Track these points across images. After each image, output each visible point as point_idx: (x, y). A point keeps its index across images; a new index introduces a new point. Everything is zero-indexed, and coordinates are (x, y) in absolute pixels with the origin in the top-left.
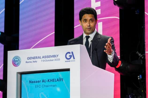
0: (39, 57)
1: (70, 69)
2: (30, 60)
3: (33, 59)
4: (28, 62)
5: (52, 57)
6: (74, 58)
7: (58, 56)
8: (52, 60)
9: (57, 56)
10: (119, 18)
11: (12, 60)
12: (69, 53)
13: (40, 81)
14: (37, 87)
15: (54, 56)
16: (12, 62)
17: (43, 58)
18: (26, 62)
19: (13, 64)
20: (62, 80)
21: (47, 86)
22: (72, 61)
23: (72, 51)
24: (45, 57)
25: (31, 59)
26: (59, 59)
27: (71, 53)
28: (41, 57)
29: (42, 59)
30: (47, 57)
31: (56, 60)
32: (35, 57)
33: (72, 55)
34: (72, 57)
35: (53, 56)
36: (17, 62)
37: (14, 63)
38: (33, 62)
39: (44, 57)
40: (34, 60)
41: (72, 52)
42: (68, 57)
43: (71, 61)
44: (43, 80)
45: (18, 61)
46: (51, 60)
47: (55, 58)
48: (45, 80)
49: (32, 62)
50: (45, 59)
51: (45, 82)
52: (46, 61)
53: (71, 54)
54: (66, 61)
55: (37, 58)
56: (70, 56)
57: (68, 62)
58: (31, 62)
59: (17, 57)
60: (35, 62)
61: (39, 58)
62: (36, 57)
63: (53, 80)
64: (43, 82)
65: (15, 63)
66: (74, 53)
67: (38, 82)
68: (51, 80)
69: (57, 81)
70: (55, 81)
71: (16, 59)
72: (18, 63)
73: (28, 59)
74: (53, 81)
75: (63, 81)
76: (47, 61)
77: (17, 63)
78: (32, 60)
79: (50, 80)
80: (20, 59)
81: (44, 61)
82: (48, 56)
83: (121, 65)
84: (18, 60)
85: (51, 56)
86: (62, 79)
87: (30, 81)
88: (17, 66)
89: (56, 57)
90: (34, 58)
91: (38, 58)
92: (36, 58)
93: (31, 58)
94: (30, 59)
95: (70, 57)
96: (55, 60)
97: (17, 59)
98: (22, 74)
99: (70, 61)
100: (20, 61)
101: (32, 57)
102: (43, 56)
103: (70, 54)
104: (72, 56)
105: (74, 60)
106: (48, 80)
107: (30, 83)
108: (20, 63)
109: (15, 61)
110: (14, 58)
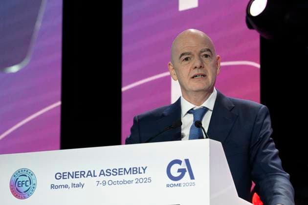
0: (90, 171)
2: (62, 182)
3: (73, 177)
4: (58, 187)
5: (128, 173)
6: (192, 177)
7: (144, 170)
8: (129, 182)
9: (142, 171)
12: (179, 162)
15: (134, 171)
16: (11, 185)
17: (101, 174)
18: (53, 186)
19: (13, 192)
22: (185, 185)
24: (109, 174)
25: (67, 177)
26: (149, 180)
27: (184, 163)
28: (97, 173)
29: (98, 178)
30: (112, 173)
31: (141, 181)
32: (79, 173)
33: (186, 167)
34: (187, 174)
35: (130, 169)
36: (24, 185)
37: (17, 189)
38: (73, 185)
39: (106, 173)
40: (76, 181)
41: (187, 161)
42: (175, 174)
43: (182, 185)
45: (28, 183)
46: (124, 182)
47: (138, 176)
49: (70, 185)
50: (107, 179)
52: (110, 183)
53: (184, 166)
54: (168, 186)
55: (85, 175)
56: (179, 170)
57: (174, 188)
58: (66, 186)
59: (24, 172)
60: (78, 186)
61: (91, 175)
62: (83, 173)
65: (19, 188)
71: (21, 179)
72: (28, 188)
73: (58, 177)
76: (113, 183)
77: (24, 188)
78: (69, 181)
80: (33, 177)
81: (104, 183)
82: (118, 171)
84: (28, 179)
85: (125, 169)
88: (25, 198)
89: (139, 173)
90: (74, 175)
91: (88, 175)
92: (81, 175)
93: (67, 174)
94: (63, 178)
95: (180, 174)
96: (138, 181)
99: (179, 185)
100: (34, 184)
101: (69, 173)
102: (102, 170)
103: (180, 164)
104: (187, 169)
105: (193, 181)
108: (34, 188)
109: (18, 184)
110: (15, 176)
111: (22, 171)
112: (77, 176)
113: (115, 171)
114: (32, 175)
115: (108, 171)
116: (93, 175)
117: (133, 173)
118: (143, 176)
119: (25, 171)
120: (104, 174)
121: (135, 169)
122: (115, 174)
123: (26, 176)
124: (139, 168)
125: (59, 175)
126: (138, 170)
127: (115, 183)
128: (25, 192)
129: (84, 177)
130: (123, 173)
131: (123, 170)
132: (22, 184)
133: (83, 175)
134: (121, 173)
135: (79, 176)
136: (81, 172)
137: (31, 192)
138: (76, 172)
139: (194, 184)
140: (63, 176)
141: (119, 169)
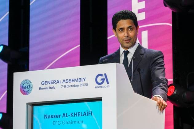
0: (58, 80)
1: (102, 98)
2: (45, 86)
3: (50, 84)
4: (43, 89)
5: (76, 81)
6: (108, 83)
7: (84, 79)
8: (77, 86)
9: (83, 80)
10: (171, 25)
11: (20, 86)
12: (101, 75)
13: (60, 115)
14: (55, 124)
15: (79, 80)
16: (20, 88)
17: (63, 82)
18: (40, 88)
19: (21, 91)
20: (90, 115)
21: (70, 123)
22: (104, 87)
23: (105, 73)
24: (67, 82)
25: (47, 83)
26: (87, 85)
27: (104, 75)
28: (62, 82)
29: (62, 84)
30: (69, 81)
31: (83, 85)
32: (53, 82)
33: (105, 78)
34: (105, 81)
35: (78, 79)
37: (23, 90)
38: (50, 88)
39: (66, 81)
40: (52, 86)
41: (105, 75)
42: (99, 81)
43: (103, 87)
44: (64, 114)
45: (28, 87)
46: (74, 86)
47: (81, 82)
48: (67, 114)
49: (48, 88)
50: (66, 84)
51: (67, 117)
52: (68, 86)
53: (104, 77)
54: (96, 87)
55: (56, 83)
56: (102, 79)
58: (47, 88)
59: (26, 82)
60: (52, 88)
62: (55, 81)
63: (78, 114)
64: (63, 116)
65: (24, 89)
66: (107, 76)
67: (58, 116)
68: (75, 114)
69: (84, 115)
70: (81, 116)
71: (25, 85)
72: (28, 89)
73: (43, 84)
74: (78, 116)
75: (92, 115)
76: (69, 86)
78: (48, 86)
79: (73, 115)
80: (31, 84)
81: (65, 86)
82: (71, 80)
83: (175, 93)
84: (29, 85)
85: (75, 79)
86: (90, 113)
87: (45, 115)
88: (27, 94)
90: (50, 83)
91: (57, 82)
92: (54, 82)
93: (47, 82)
94: (45, 84)
95: (102, 81)
96: (81, 85)
98: (34, 105)
99: (102, 87)
100: (31, 87)
101: (48, 82)
102: (64, 80)
103: (102, 76)
104: (105, 79)
105: (108, 85)
106: (71, 114)
107: (45, 118)
108: (31, 89)
109: (24, 87)
110: (22, 83)
111: (25, 81)
112: (52, 83)
114: (30, 82)
115: (67, 80)
116: (59, 82)
118: (83, 82)
120: (65, 82)
121: (80, 79)
122: (70, 82)
123: (27, 83)
124: (82, 78)
125: (43, 82)
128: (27, 91)
130: (74, 81)
131: (74, 80)
132: (26, 87)
134: (73, 81)
135: (53, 83)
136: (54, 81)
138: (51, 81)
139: (109, 86)
140: (45, 83)
141: (72, 79)
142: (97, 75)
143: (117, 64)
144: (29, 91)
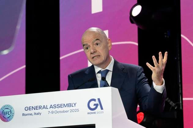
0: (44, 106)
1: (95, 124)
2: (29, 112)
3: (35, 109)
4: (27, 115)
5: (66, 107)
6: (102, 109)
7: (75, 105)
8: (67, 112)
9: (73, 105)
12: (94, 100)
15: (69, 105)
17: (50, 107)
18: (23, 115)
19: (1, 118)
22: (98, 113)
23: (98, 98)
24: (55, 107)
25: (31, 109)
26: (77, 110)
27: (97, 100)
28: (48, 107)
29: (49, 110)
30: (57, 106)
31: (73, 111)
32: (38, 107)
34: (99, 107)
35: (67, 104)
36: (7, 114)
37: (3, 116)
38: (35, 114)
39: (53, 107)
40: (37, 111)
41: (99, 100)
42: (92, 106)
43: (96, 113)
45: (10, 113)
46: (63, 112)
47: (71, 108)
49: (33, 114)
50: (54, 110)
52: (56, 112)
53: (97, 102)
54: (88, 113)
55: (42, 108)
56: (95, 105)
57: (92, 114)
58: (31, 114)
60: (38, 114)
61: (45, 108)
62: (40, 107)
65: (4, 116)
66: (101, 101)
71: (6, 110)
73: (26, 109)
76: (57, 112)
77: (7, 116)
78: (33, 112)
80: (12, 110)
81: (53, 112)
82: (60, 106)
84: (10, 111)
85: (64, 104)
88: (8, 121)
89: (72, 106)
90: (36, 108)
91: (43, 108)
93: (31, 108)
94: (29, 110)
95: (95, 106)
96: (71, 111)
97: (8, 110)
99: (95, 113)
100: (13, 114)
101: (33, 107)
102: (51, 105)
105: (102, 110)
109: (4, 113)
110: (2, 109)
111: (6, 106)
112: (37, 109)
113: (58, 105)
114: (12, 108)
115: (55, 105)
116: (46, 108)
117: (69, 107)
118: (74, 108)
119: (8, 106)
120: (52, 107)
122: (58, 107)
124: (72, 104)
125: (27, 108)
126: (71, 105)
127: (58, 112)
128: (8, 118)
129: (41, 109)
131: (63, 105)
132: (6, 113)
133: (40, 108)
134: (62, 107)
135: (38, 108)
136: (39, 106)
137: (11, 118)
138: (36, 106)
139: (103, 112)
140: (29, 108)
141: (61, 104)
142: (89, 100)
143: (112, 88)
144: (11, 117)
